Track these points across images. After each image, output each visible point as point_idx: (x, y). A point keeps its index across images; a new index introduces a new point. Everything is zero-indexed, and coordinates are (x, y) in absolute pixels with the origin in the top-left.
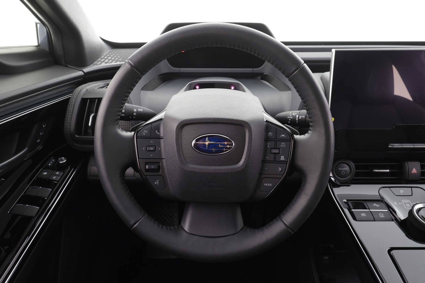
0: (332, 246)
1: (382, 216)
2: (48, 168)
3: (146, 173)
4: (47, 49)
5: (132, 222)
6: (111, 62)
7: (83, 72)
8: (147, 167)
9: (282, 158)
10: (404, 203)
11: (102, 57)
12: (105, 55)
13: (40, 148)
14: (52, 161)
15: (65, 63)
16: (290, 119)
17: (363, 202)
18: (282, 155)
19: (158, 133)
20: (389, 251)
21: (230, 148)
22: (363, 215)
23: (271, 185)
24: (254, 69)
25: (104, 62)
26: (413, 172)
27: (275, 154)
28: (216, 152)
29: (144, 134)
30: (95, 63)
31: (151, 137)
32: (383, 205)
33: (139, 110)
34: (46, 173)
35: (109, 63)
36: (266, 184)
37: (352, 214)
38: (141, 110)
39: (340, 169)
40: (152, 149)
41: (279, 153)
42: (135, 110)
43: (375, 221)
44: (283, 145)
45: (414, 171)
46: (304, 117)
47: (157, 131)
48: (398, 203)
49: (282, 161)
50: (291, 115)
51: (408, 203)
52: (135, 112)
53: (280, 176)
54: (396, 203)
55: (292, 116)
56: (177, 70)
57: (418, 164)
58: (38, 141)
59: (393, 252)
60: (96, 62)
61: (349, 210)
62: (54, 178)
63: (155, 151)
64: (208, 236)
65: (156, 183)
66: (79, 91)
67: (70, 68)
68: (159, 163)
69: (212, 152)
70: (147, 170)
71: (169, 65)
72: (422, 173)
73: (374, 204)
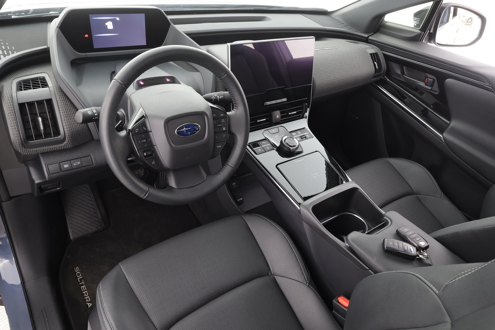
0: (235, 175)
1: (268, 148)
8: (145, 154)
10: (276, 137)
16: (213, 99)
17: (257, 142)
18: (224, 127)
19: (145, 129)
20: (276, 166)
21: (198, 130)
22: (259, 150)
23: (220, 146)
26: (277, 117)
27: (219, 127)
28: (191, 134)
29: (137, 132)
31: (142, 133)
32: (267, 142)
35: (7, 55)
36: (218, 147)
37: (254, 151)
40: (145, 141)
41: (222, 126)
43: (266, 152)
44: (223, 121)
46: (223, 97)
48: (273, 138)
49: (224, 130)
50: (213, 96)
51: (278, 137)
53: (225, 140)
54: (272, 139)
55: (215, 97)
56: (83, 55)
57: (279, 112)
59: (279, 166)
61: (252, 149)
63: (148, 141)
64: (189, 187)
65: (153, 163)
68: (151, 149)
69: (188, 135)
70: (145, 157)
71: (74, 50)
72: (282, 117)
73: (263, 142)
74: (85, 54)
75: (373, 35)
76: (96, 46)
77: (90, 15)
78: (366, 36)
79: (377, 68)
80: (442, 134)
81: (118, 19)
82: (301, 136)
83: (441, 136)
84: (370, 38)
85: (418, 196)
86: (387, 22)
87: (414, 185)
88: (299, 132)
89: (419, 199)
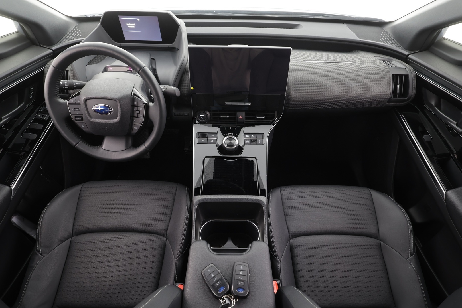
1: (212, 141)
2: (41, 113)
3: (76, 122)
4: (23, 34)
5: (74, 144)
6: (73, 39)
7: (52, 50)
8: (76, 119)
9: (141, 116)
11: (68, 34)
12: (70, 31)
13: (33, 101)
14: (43, 108)
15: (39, 43)
17: (206, 134)
20: (204, 158)
22: (203, 141)
24: (169, 45)
25: (68, 39)
27: (137, 113)
29: (72, 102)
30: (61, 41)
31: (76, 104)
32: (216, 135)
33: (77, 84)
34: (40, 116)
35: (72, 40)
36: (135, 128)
38: (79, 84)
39: (200, 115)
40: (77, 110)
41: (140, 113)
42: (75, 84)
43: (207, 144)
44: (141, 109)
45: (241, 117)
46: (165, 90)
47: (78, 101)
52: (74, 85)
53: (141, 124)
57: (244, 114)
58: (31, 97)
60: (63, 39)
61: (198, 138)
62: (45, 118)
63: (79, 111)
65: (82, 126)
66: (49, 66)
67: (43, 48)
68: (82, 117)
71: (112, 40)
72: (247, 118)
73: (212, 135)
74: (120, 43)
75: (417, 53)
76: (126, 39)
77: (119, 16)
78: (406, 53)
79: (398, 92)
80: (446, 191)
81: (138, 20)
82: (252, 140)
83: (445, 193)
84: (410, 56)
85: (381, 242)
86: (445, 39)
87: (385, 229)
88: (253, 136)
89: (380, 247)
